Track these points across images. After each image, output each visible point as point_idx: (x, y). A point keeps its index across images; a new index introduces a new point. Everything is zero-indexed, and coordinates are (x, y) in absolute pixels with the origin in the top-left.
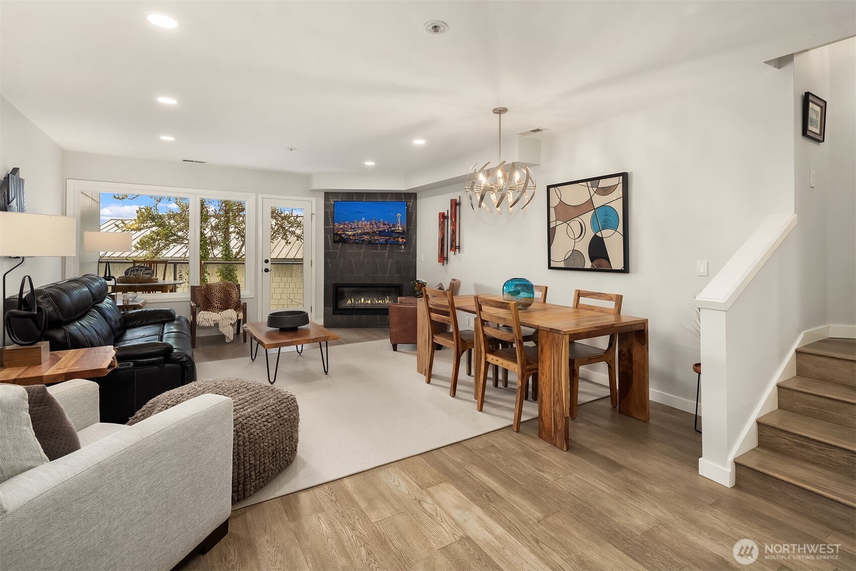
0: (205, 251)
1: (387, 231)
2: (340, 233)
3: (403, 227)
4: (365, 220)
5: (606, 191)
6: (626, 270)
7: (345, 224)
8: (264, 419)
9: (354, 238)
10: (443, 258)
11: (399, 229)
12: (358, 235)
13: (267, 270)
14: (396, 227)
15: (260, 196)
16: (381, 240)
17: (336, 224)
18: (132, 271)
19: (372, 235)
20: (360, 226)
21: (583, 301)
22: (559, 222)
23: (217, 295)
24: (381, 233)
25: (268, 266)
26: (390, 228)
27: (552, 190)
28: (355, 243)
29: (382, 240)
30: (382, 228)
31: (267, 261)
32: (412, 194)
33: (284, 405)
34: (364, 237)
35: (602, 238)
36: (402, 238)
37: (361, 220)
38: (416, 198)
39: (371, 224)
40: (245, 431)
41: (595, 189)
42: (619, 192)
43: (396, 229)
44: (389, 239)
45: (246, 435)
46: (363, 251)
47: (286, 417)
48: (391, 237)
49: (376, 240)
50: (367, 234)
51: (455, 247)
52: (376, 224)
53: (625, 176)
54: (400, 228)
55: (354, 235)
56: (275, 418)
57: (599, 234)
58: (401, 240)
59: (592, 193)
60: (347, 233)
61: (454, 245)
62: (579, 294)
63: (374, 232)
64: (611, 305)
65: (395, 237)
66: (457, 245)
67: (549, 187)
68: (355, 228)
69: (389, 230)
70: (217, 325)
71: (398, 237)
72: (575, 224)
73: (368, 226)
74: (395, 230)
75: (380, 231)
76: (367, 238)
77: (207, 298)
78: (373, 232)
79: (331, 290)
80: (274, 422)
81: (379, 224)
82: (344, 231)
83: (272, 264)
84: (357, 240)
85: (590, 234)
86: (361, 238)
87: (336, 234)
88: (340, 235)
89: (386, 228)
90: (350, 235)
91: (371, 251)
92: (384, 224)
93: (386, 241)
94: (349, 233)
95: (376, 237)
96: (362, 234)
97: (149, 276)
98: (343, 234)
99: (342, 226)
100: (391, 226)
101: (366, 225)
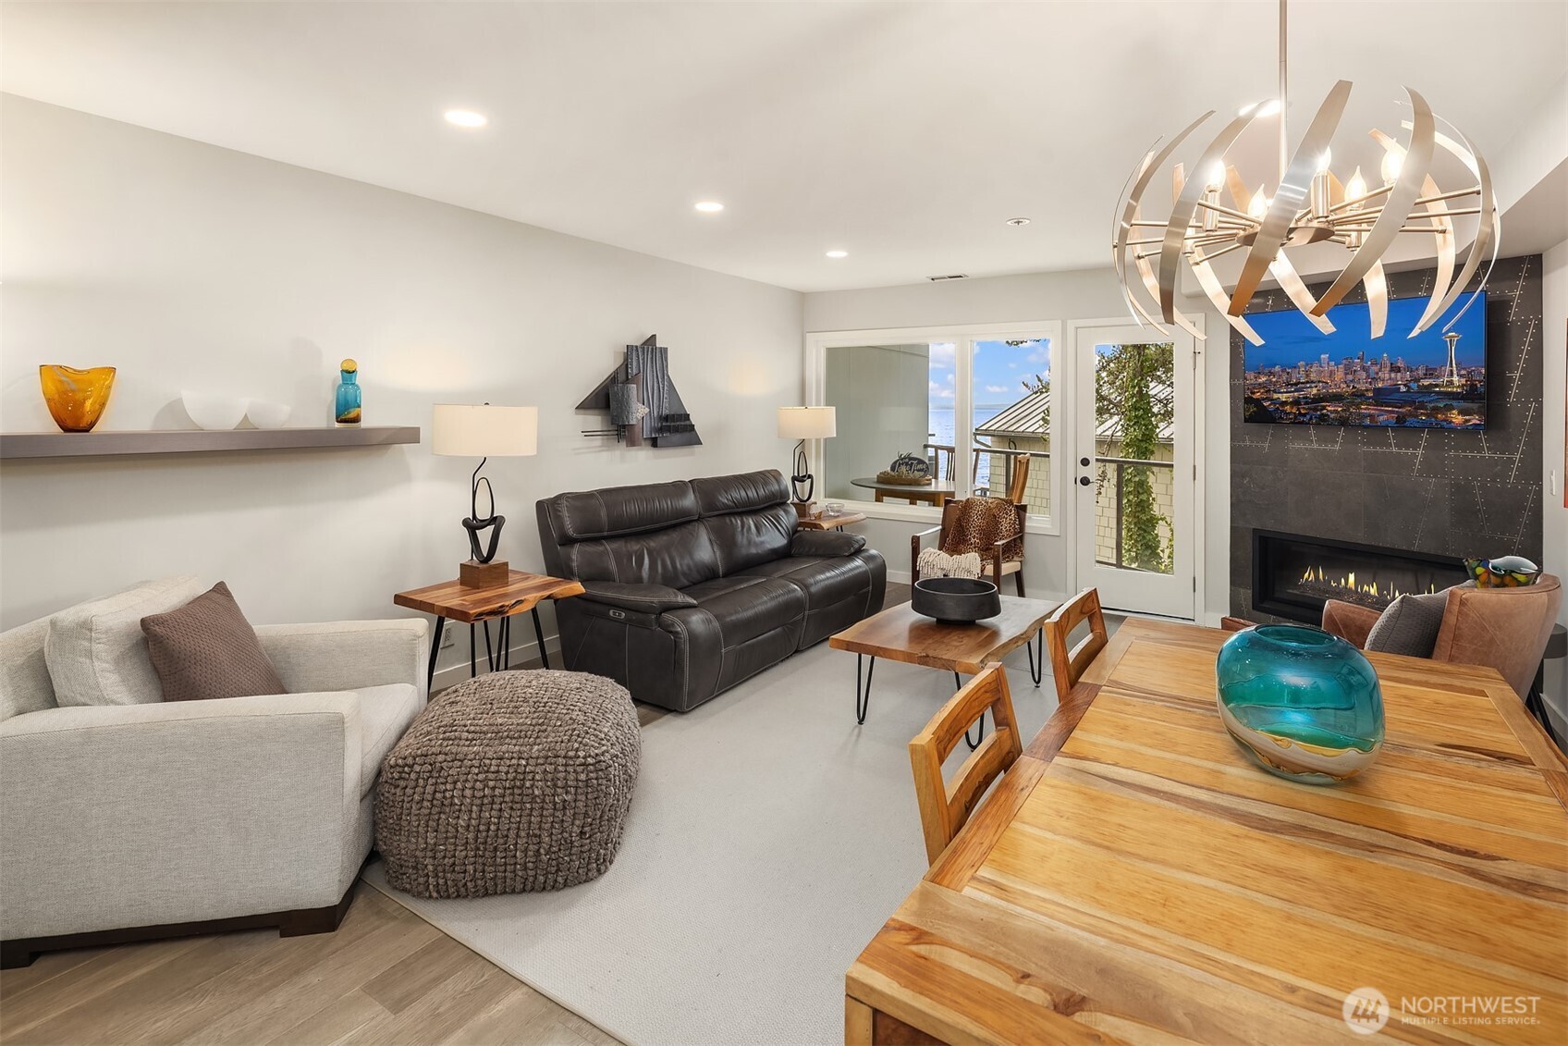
1: (1403, 389)
2: (1257, 395)
4: (1330, 359)
7: (1271, 373)
9: (1294, 411)
11: (1451, 382)
12: (1306, 403)
13: (1085, 481)
14: (1438, 377)
15: (1071, 325)
16: (1381, 418)
17: (1250, 375)
18: (900, 464)
19: (1353, 403)
20: (1313, 377)
24: (1382, 397)
26: (1417, 380)
28: (1298, 422)
29: (1385, 416)
30: (1386, 379)
31: (1085, 462)
34: (1324, 408)
37: (1319, 360)
39: (1348, 370)
43: (1439, 381)
44: (1411, 415)
48: (1416, 409)
49: (1365, 416)
50: (1337, 398)
52: (1363, 368)
54: (1455, 379)
55: (1296, 402)
58: (1457, 418)
60: (1276, 396)
63: (1359, 395)
65: (1436, 409)
68: (1299, 383)
69: (1414, 386)
71: (1449, 408)
73: (1339, 375)
74: (1437, 386)
75: (1377, 391)
76: (1336, 411)
77: (961, 526)
78: (1353, 394)
79: (1251, 546)
81: (1375, 368)
82: (1270, 390)
84: (1304, 415)
86: (1315, 409)
87: (1248, 400)
88: (1258, 402)
89: (1400, 379)
90: (1284, 403)
91: (1365, 449)
92: (1395, 369)
93: (1401, 420)
94: (1283, 397)
95: (1364, 409)
96: (1319, 399)
97: (922, 473)
98: (1267, 399)
99: (1263, 379)
100: (1421, 372)
101: (1331, 373)
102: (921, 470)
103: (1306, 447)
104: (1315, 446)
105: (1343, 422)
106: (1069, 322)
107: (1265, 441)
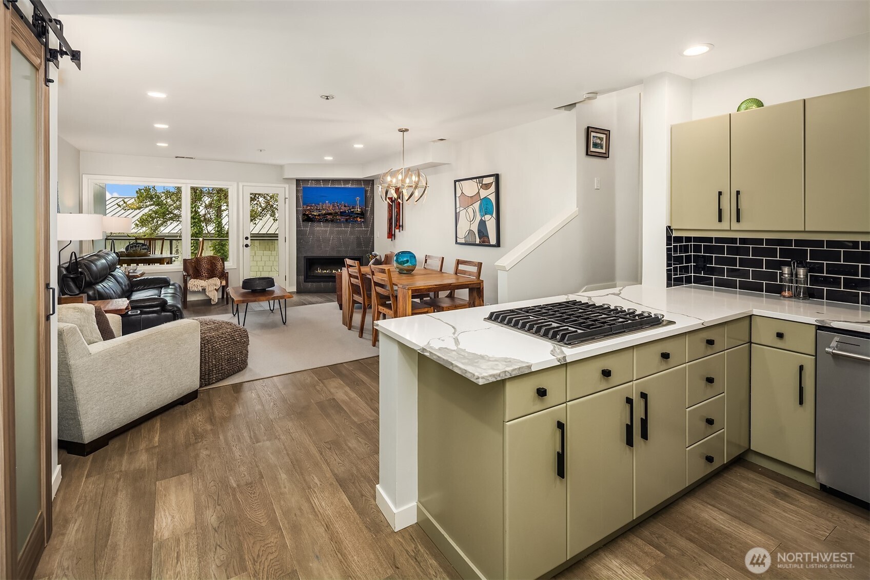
0: (200, 228)
1: (347, 212)
2: (307, 213)
3: (361, 209)
4: (329, 203)
5: (487, 186)
6: (498, 244)
7: (311, 206)
8: (222, 339)
9: (319, 218)
10: (391, 235)
12: (322, 215)
13: (247, 246)
17: (305, 206)
18: (131, 247)
19: (334, 216)
20: (324, 207)
21: (461, 267)
22: (461, 209)
23: (205, 265)
24: (342, 214)
25: (248, 242)
26: (350, 210)
27: (457, 183)
28: (319, 221)
29: (343, 219)
30: (343, 209)
31: (247, 238)
32: (370, 180)
33: (238, 333)
34: (327, 217)
35: (485, 221)
36: (360, 218)
38: (373, 184)
39: (333, 206)
40: (209, 345)
41: (481, 185)
42: (493, 188)
43: (355, 210)
44: (349, 219)
45: (210, 347)
46: (329, 229)
47: (238, 340)
49: (338, 219)
50: (331, 214)
51: (400, 226)
52: (338, 206)
53: (497, 177)
54: (358, 209)
55: (319, 215)
56: (231, 339)
57: (483, 218)
58: (359, 220)
59: (479, 187)
60: (313, 213)
61: (398, 224)
62: (459, 262)
63: (336, 213)
64: (474, 269)
65: (355, 217)
66: (401, 224)
67: (455, 181)
68: (320, 209)
70: (204, 290)
71: (357, 217)
72: (470, 210)
73: (331, 207)
75: (341, 212)
76: (330, 218)
77: (198, 270)
79: (303, 262)
80: (229, 342)
81: (340, 206)
82: (311, 212)
83: (251, 240)
84: (322, 219)
85: (478, 218)
86: (325, 217)
87: (304, 215)
88: (307, 215)
89: (346, 209)
90: (315, 216)
91: (336, 229)
92: (345, 206)
93: (347, 220)
94: (315, 214)
95: (338, 217)
96: (325, 214)
97: (146, 251)
98: (310, 214)
99: (309, 208)
100: (351, 207)
101: (329, 207)
102: (145, 249)
103: (320, 229)
104: (323, 229)
105: (332, 221)
106: (240, 183)
107: (308, 227)
